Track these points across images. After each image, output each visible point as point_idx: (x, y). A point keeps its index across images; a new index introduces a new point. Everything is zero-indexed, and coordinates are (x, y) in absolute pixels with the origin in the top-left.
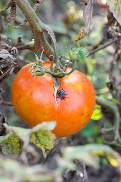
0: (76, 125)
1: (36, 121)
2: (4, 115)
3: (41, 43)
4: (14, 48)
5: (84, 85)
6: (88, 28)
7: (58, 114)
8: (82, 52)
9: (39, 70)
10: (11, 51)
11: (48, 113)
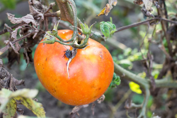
0: (86, 96)
1: (49, 86)
2: (11, 76)
3: (66, 12)
4: (41, 14)
5: (99, 59)
6: (111, 4)
7: (68, 82)
8: (107, 27)
9: (49, 39)
10: (38, 17)
11: (59, 81)
